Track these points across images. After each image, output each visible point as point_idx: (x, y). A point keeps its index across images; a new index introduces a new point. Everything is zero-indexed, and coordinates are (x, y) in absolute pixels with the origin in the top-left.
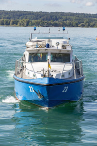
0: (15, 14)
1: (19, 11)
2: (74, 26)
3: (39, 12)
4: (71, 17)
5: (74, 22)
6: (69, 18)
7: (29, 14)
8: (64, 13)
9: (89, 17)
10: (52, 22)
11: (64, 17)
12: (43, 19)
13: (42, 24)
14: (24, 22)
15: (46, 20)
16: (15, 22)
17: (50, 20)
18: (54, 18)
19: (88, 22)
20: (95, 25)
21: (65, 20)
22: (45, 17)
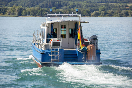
4: (80, 3)
5: (84, 10)
9: (106, 2)
12: (42, 6)
13: (40, 13)
14: (15, 10)
15: (46, 8)
16: (2, 10)
17: (51, 8)
18: (56, 5)
19: (104, 10)
20: (114, 13)
21: (72, 8)
22: (44, 3)
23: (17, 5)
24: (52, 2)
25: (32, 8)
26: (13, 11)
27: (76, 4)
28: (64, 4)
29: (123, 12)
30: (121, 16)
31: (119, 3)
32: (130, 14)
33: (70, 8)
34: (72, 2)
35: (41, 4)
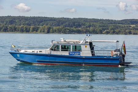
0: (35, 20)
1: (39, 17)
2: (97, 33)
3: (61, 18)
4: (95, 23)
5: (98, 29)
6: (93, 25)
7: (50, 20)
8: (87, 19)
9: (114, 23)
10: (74, 29)
11: (87, 24)
12: (65, 26)
13: (64, 31)
14: (45, 28)
15: (68, 27)
16: (36, 28)
17: (72, 27)
18: (76, 25)
19: (113, 29)
20: (120, 31)
21: (89, 27)
22: (67, 23)
23: (47, 25)
24: (73, 23)
25: (58, 27)
26: (43, 29)
27: (91, 24)
28: (82, 24)
29: (127, 31)
30: (126, 34)
31: (124, 24)
32: (132, 33)
33: (87, 27)
34: (89, 23)
35: (65, 24)
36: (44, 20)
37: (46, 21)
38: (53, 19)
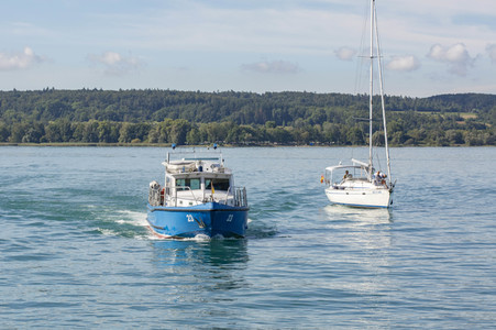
0: (136, 102)
1: (150, 92)
2: (349, 144)
3: (225, 94)
4: (339, 110)
5: (350, 129)
6: (333, 114)
7: (187, 101)
8: (312, 95)
9: (406, 108)
10: (270, 130)
11: (315, 112)
12: (239, 119)
13: (234, 138)
14: (170, 129)
15: (250, 123)
16: (138, 129)
17: (262, 123)
18: (276, 115)
19: (401, 128)
20: (425, 136)
21: (318, 122)
22: (245, 111)
23: (176, 117)
24: (265, 108)
25: (213, 125)
26: (165, 131)
27: (328, 114)
28: (296, 112)
29: (449, 133)
30: (444, 146)
31: (439, 110)
32: (466, 139)
33: (312, 123)
34: (318, 109)
35: (236, 114)
36: (168, 102)
37: (174, 103)
38: (197, 97)
